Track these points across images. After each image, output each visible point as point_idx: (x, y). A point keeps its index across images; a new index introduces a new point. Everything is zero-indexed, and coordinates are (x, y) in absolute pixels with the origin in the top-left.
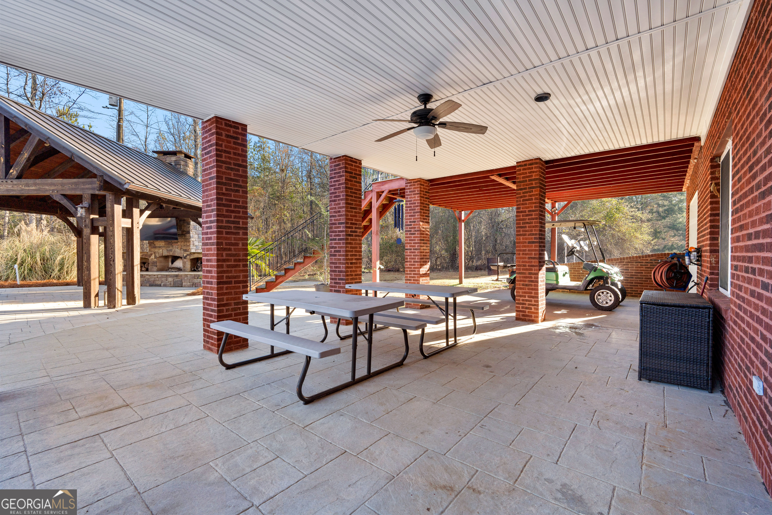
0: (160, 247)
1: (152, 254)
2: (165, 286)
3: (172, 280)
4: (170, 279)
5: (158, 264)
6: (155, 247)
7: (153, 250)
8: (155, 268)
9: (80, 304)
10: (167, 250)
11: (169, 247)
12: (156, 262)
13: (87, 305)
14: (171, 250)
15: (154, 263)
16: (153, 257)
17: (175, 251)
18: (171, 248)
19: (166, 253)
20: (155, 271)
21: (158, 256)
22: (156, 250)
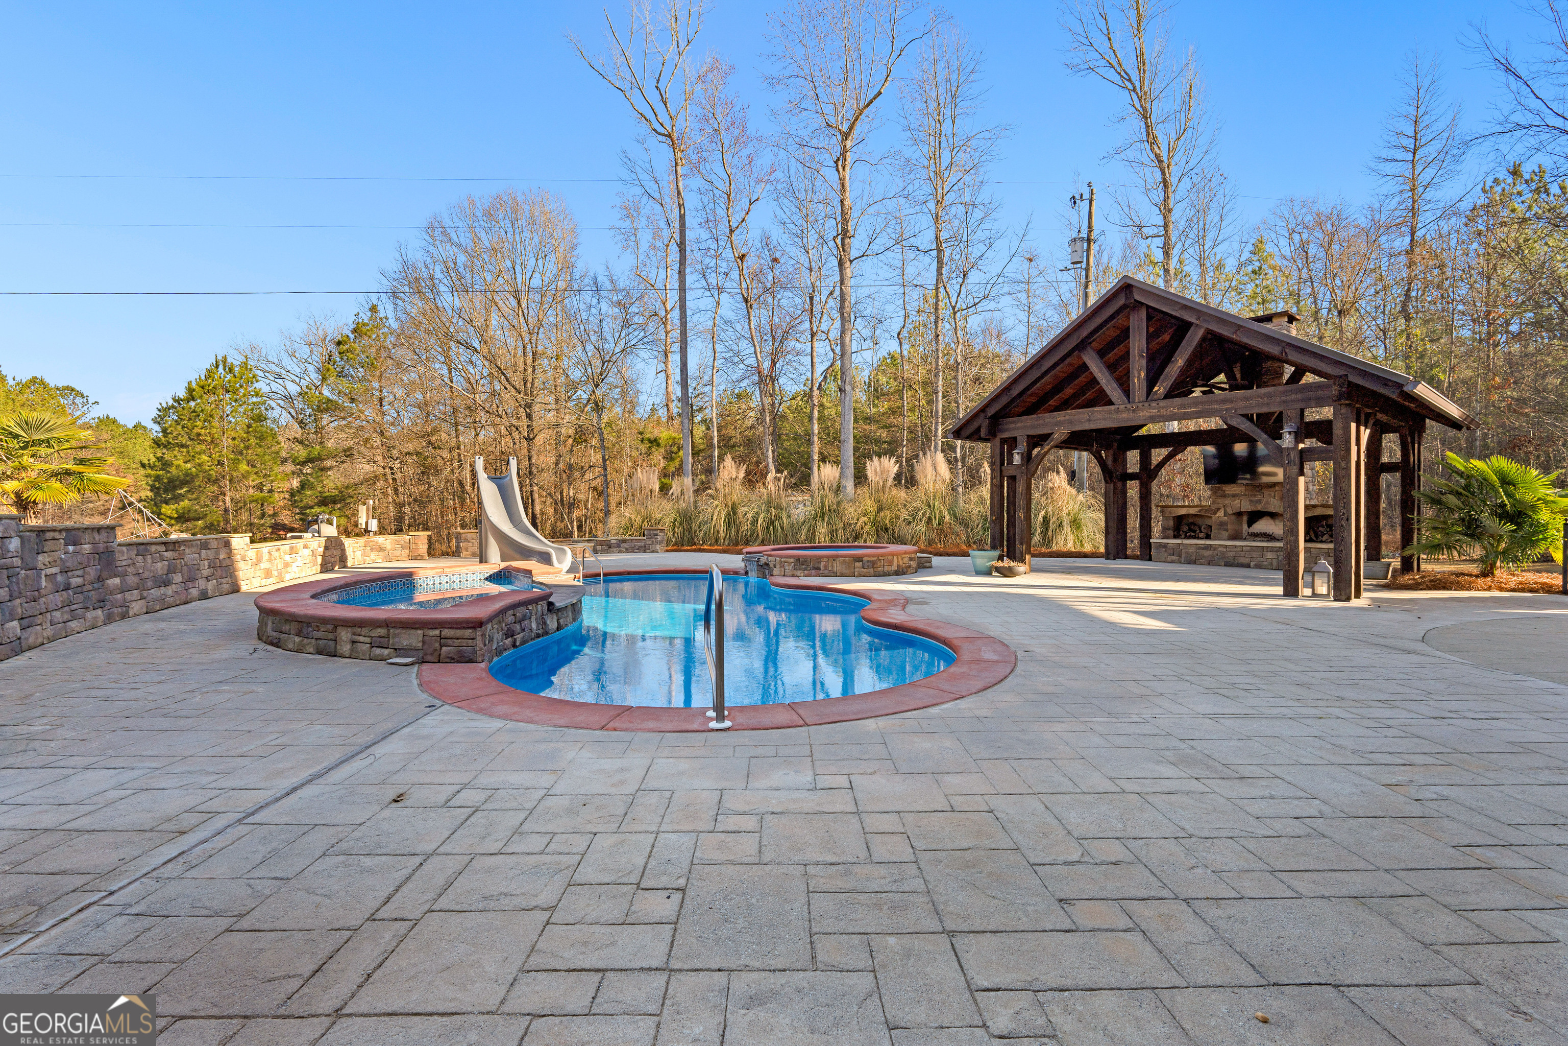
0: (1234, 496)
1: (1218, 509)
2: (1259, 566)
3: (1275, 556)
4: (1270, 556)
5: (1229, 527)
6: (1224, 496)
7: (1219, 500)
8: (1226, 534)
9: (1279, 590)
10: (1251, 501)
11: (1255, 496)
12: (1225, 524)
13: (1291, 591)
14: (1259, 501)
15: (1222, 525)
16: (1221, 513)
17: (1267, 503)
18: (1259, 497)
19: (1246, 506)
20: (1224, 540)
21: (1230, 511)
22: (1227, 501)
